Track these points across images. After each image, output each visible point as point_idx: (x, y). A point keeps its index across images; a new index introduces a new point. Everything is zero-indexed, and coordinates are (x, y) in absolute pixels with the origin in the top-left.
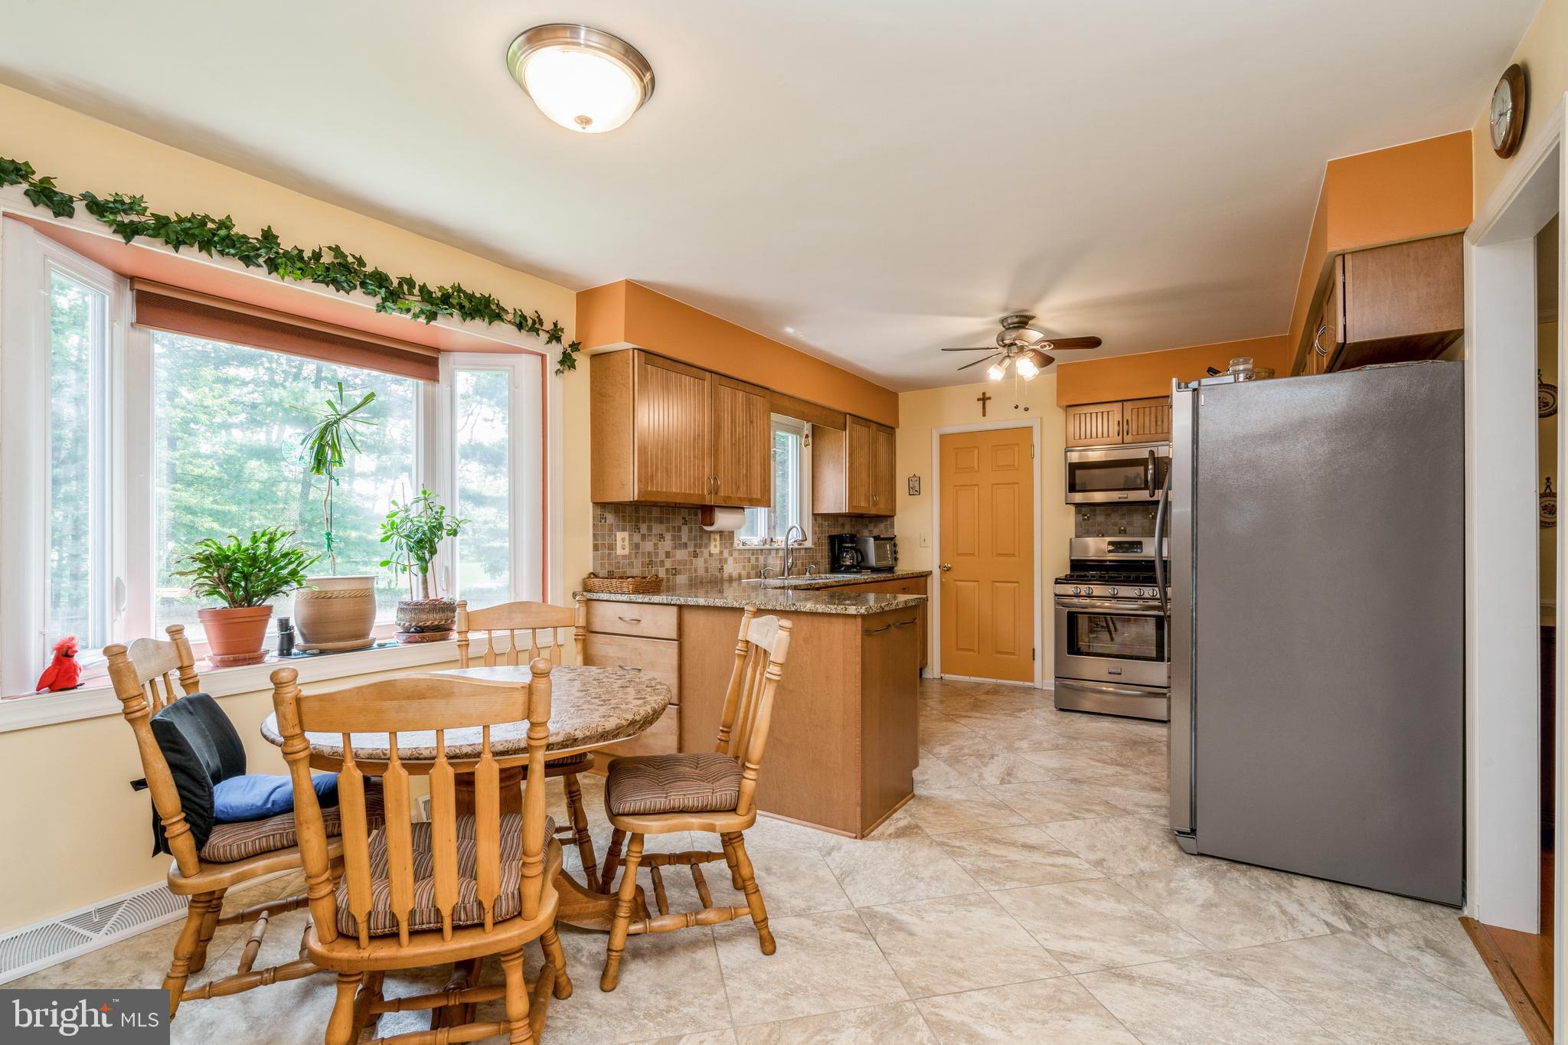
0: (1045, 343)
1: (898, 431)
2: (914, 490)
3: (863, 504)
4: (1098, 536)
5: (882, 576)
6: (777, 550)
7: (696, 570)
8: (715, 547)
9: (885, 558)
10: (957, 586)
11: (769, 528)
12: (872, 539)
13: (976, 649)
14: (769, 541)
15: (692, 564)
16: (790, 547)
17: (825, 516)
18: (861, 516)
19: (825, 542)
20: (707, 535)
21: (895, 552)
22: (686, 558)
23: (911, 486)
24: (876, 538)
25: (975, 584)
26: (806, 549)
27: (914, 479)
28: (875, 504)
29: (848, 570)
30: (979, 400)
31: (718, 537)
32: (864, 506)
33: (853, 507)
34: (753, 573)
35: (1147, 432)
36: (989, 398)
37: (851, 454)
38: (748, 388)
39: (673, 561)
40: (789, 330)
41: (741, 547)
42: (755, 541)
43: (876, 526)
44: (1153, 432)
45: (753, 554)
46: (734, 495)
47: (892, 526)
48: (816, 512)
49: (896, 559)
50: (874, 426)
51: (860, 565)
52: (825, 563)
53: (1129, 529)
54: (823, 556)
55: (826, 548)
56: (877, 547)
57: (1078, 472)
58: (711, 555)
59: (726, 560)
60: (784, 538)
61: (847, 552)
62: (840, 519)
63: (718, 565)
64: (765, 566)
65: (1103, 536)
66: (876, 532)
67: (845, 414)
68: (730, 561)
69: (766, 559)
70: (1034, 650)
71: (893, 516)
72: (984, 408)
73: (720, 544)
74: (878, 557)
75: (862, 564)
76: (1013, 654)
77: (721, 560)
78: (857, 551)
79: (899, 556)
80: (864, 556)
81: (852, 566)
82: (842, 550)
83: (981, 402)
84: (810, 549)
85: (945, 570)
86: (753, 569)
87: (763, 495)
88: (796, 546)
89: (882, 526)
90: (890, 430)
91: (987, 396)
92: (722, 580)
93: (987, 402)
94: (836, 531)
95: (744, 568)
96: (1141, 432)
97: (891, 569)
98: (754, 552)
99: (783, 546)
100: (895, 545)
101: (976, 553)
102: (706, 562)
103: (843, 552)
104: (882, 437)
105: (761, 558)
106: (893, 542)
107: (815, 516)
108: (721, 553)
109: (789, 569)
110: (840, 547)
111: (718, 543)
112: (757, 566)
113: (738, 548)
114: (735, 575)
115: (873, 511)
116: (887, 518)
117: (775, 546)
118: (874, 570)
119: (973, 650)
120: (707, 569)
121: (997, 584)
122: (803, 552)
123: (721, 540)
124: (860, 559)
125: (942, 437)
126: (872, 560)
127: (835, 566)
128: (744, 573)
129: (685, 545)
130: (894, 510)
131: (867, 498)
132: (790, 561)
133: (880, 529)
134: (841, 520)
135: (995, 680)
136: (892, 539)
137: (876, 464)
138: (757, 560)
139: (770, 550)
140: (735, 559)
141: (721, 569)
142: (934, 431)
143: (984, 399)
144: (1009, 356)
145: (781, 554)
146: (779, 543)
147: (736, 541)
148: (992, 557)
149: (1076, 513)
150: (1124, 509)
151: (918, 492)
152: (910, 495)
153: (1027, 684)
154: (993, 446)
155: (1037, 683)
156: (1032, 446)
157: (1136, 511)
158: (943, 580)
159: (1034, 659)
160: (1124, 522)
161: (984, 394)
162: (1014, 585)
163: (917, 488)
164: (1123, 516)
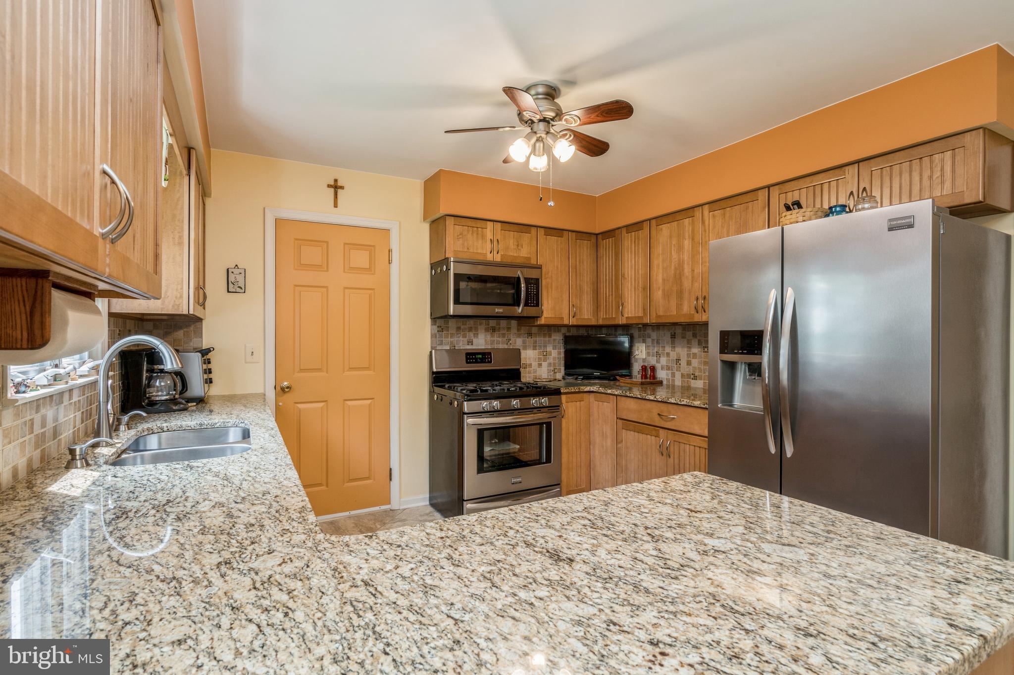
2: (236, 286)
10: (299, 409)
21: (209, 371)
23: (231, 279)
25: (323, 404)
27: (236, 271)
30: (330, 186)
36: (342, 188)
44: (515, 254)
47: (201, 335)
49: (210, 381)
53: (475, 341)
57: (461, 284)
61: (158, 376)
70: (390, 469)
71: (202, 321)
72: (336, 197)
76: (368, 478)
82: (151, 373)
83: (333, 189)
91: (332, 183)
93: (340, 190)
100: (208, 361)
101: (325, 368)
103: (151, 377)
119: (320, 485)
121: (349, 403)
124: (181, 388)
125: (279, 222)
130: (204, 309)
135: (347, 514)
142: (268, 213)
143: (336, 187)
148: (344, 372)
149: (432, 325)
150: (471, 322)
151: (243, 290)
152: (228, 292)
153: (384, 507)
154: (345, 244)
155: (395, 504)
156: (390, 251)
157: (481, 324)
158: (281, 404)
159: (391, 479)
160: (472, 334)
161: (336, 181)
162: (369, 402)
163: (241, 284)
164: (470, 329)
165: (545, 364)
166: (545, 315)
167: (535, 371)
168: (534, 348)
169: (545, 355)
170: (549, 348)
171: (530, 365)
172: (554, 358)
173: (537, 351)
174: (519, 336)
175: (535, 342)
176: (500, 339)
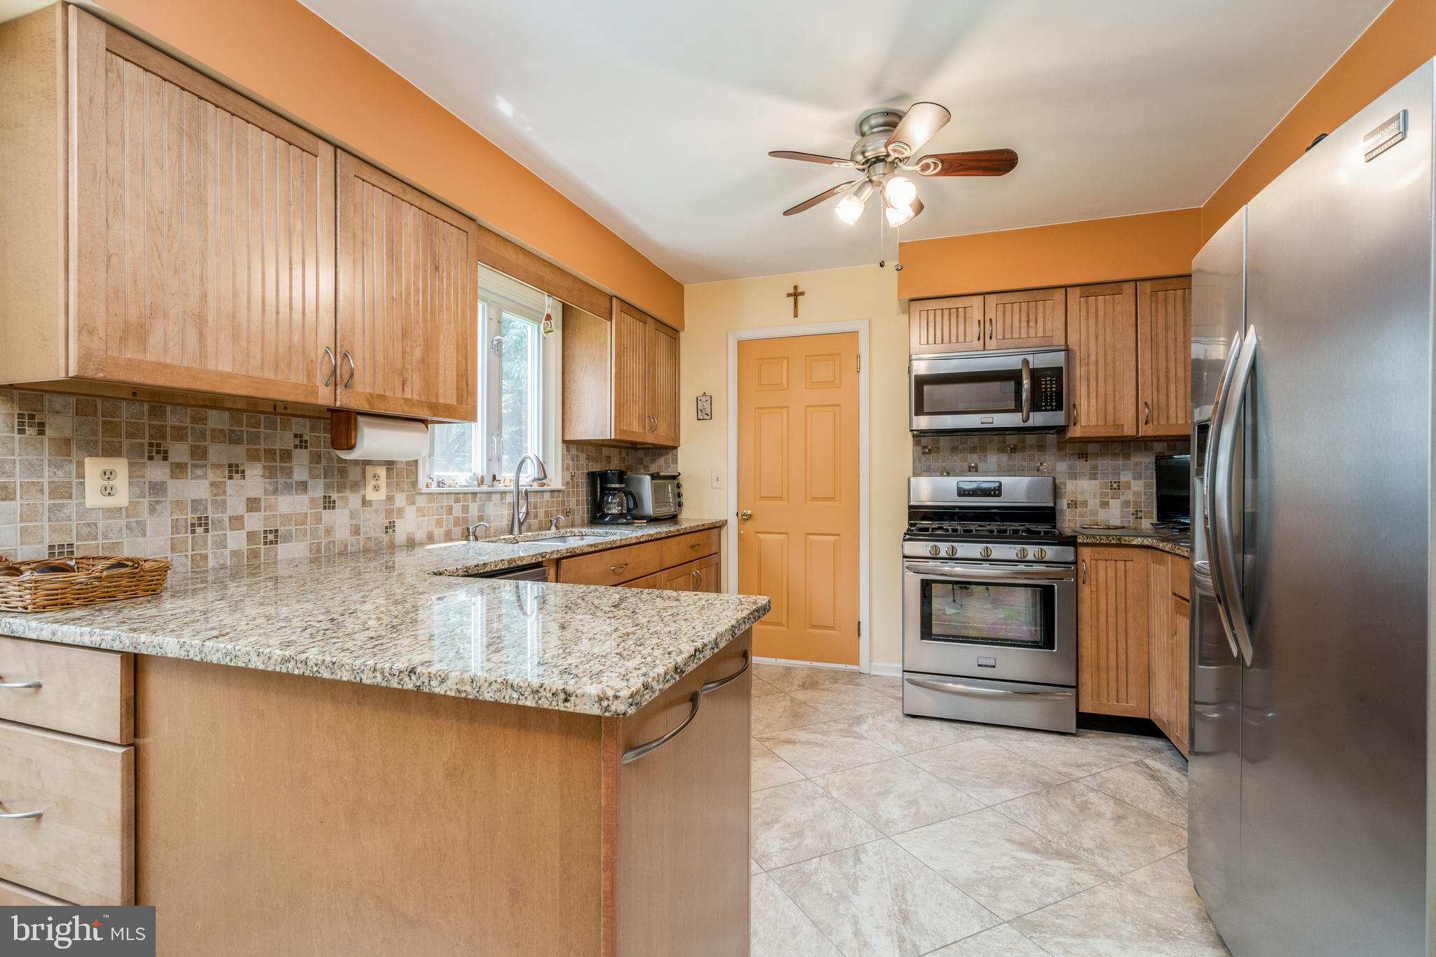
0: (929, 161)
1: (683, 336)
2: (704, 414)
3: (636, 428)
4: (942, 475)
5: (663, 529)
6: (503, 493)
7: (329, 532)
8: (377, 490)
9: (666, 503)
10: (760, 540)
11: (489, 460)
12: (647, 479)
13: (784, 622)
14: (488, 480)
15: (319, 520)
16: (523, 489)
17: (581, 445)
18: (633, 447)
19: (582, 480)
20: (358, 469)
21: (679, 495)
22: (305, 509)
23: (700, 407)
24: (654, 477)
25: (785, 536)
26: (552, 491)
27: (704, 399)
28: (653, 429)
29: (615, 521)
30: (789, 295)
31: (382, 472)
32: (637, 431)
33: (622, 431)
34: (457, 531)
35: (1016, 335)
36: (802, 294)
37: (618, 356)
38: (427, 205)
39: (267, 518)
40: (505, 107)
41: (434, 488)
42: (461, 479)
43: (653, 461)
44: (1024, 335)
45: (457, 501)
46: (398, 395)
47: (675, 461)
48: (566, 439)
49: (680, 505)
50: (651, 323)
51: (632, 515)
52: (582, 511)
53: (981, 466)
54: (579, 503)
55: (583, 490)
56: (656, 490)
57: (925, 388)
58: (365, 503)
59: (400, 512)
60: (513, 475)
61: (614, 495)
62: (604, 449)
63: (383, 520)
64: (481, 518)
65: (948, 474)
66: (654, 468)
67: (611, 297)
68: (411, 512)
69: (481, 509)
70: (859, 623)
71: (676, 448)
72: (796, 306)
73: (388, 484)
74: (657, 501)
75: (634, 512)
76: (832, 628)
77: (389, 512)
78: (628, 494)
79: (684, 500)
80: (637, 501)
81: (621, 515)
82: (606, 491)
83: (792, 298)
84: (559, 491)
85: (744, 518)
86: (456, 524)
87: (460, 399)
88: (536, 487)
89: (661, 461)
90: (673, 333)
91: (800, 290)
92: (392, 546)
93: (800, 298)
94: (597, 468)
95: (439, 523)
96: (1008, 335)
97: (673, 518)
98: (457, 496)
99: (512, 487)
100: (679, 486)
101: (785, 497)
102: (353, 515)
103: (605, 494)
104: (663, 340)
105: (474, 508)
106: (676, 482)
107: (568, 443)
108: (390, 499)
109: (521, 524)
110: (603, 489)
111: (383, 482)
112: (466, 520)
113: (425, 490)
114: (420, 535)
115: (650, 439)
116: (667, 449)
117: (500, 487)
118: (653, 520)
119: (780, 624)
120: (356, 530)
121: (812, 537)
122: (547, 496)
123: (388, 477)
124: (631, 506)
125: (741, 344)
126: (649, 507)
127: (597, 516)
128: (439, 532)
129: (303, 486)
130: (677, 437)
131: (642, 421)
132: (524, 510)
133: (660, 465)
134: (606, 451)
135: (808, 663)
136: (674, 477)
137: (654, 377)
138: (465, 509)
139: (490, 493)
140: (419, 510)
141: (390, 527)
142: (730, 336)
143: (796, 294)
144: (871, 181)
145: (510, 499)
146: (507, 483)
147: (422, 480)
148: (806, 502)
149: (914, 445)
150: (975, 440)
151: (710, 416)
152: (698, 419)
153: (850, 667)
154: (806, 356)
155: (864, 666)
156: (859, 357)
157: (991, 442)
158: (742, 532)
159: (859, 635)
160: (975, 457)
161: (796, 287)
162: (834, 538)
163: (708, 411)
164: (973, 450)
165: (1115, 504)
166: (1083, 421)
167: (1095, 513)
168: (1093, 477)
169: (1117, 487)
170: (1125, 477)
171: (1085, 504)
172: (1137, 494)
173: (1097, 482)
174: (1062, 458)
175: (1096, 467)
176: (1025, 464)
